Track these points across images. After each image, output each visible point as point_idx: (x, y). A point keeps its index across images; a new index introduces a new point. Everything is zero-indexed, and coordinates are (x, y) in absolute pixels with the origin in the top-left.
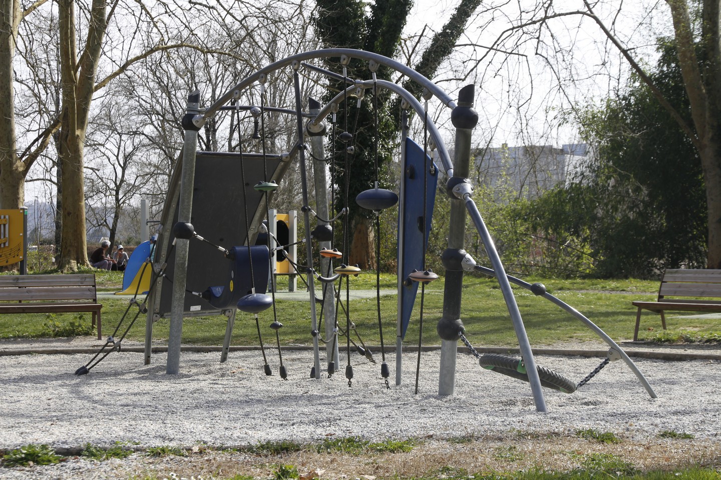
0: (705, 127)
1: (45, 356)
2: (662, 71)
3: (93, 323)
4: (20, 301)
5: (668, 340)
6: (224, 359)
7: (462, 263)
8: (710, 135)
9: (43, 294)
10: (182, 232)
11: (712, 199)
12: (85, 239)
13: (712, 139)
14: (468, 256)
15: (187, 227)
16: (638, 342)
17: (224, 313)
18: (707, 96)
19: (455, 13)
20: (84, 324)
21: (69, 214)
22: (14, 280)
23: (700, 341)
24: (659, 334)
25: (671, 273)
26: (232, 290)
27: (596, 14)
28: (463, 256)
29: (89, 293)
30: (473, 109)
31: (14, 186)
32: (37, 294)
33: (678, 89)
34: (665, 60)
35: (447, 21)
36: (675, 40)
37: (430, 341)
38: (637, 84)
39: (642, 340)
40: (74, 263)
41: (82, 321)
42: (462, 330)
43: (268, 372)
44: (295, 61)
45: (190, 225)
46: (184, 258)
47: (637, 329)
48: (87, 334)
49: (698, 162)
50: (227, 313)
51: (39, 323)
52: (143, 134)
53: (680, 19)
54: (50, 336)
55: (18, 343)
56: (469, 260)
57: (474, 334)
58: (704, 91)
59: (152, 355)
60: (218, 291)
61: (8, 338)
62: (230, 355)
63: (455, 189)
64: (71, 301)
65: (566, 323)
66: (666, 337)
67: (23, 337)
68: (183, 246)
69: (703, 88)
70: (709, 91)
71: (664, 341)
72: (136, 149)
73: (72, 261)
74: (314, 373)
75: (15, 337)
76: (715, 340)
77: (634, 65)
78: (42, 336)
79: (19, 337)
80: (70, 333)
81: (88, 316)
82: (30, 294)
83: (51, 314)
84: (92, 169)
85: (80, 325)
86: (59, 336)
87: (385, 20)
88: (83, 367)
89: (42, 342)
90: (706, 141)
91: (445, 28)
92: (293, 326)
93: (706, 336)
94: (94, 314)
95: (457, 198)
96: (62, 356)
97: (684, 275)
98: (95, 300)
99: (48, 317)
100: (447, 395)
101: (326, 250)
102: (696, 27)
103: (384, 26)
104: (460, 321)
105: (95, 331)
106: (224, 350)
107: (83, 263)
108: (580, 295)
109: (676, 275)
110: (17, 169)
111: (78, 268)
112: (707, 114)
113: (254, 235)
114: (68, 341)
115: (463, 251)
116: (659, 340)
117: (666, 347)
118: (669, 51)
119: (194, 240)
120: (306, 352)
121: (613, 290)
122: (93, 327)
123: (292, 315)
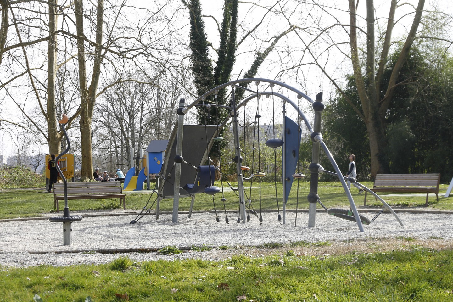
0: (368, 114)
1: (107, 217)
2: (348, 89)
3: (121, 203)
4: (88, 194)
5: (379, 205)
6: (190, 217)
7: (319, 169)
8: (371, 117)
9: (98, 190)
10: (179, 160)
11: (372, 146)
12: (92, 168)
13: (372, 119)
14: (321, 166)
15: (180, 157)
16: (365, 206)
17: (190, 196)
18: (369, 100)
19: (253, 64)
20: (117, 204)
21: (85, 157)
22: (85, 184)
23: (394, 205)
24: (374, 202)
25: (379, 176)
26: (199, 185)
27: (319, 64)
28: (319, 167)
29: (118, 189)
30: (322, 103)
31: (56, 145)
32: (96, 190)
33: (355, 97)
34: (349, 85)
35: (250, 68)
36: (354, 75)
37: (273, 208)
38: (338, 95)
39: (368, 205)
40: (87, 179)
41: (116, 202)
42: (318, 198)
43: (218, 221)
44: (232, 84)
45: (181, 156)
46: (179, 171)
47: (365, 201)
48: (118, 208)
49: (366, 129)
50: (191, 196)
51: (95, 203)
52: (101, 121)
53: (356, 66)
54: (102, 209)
55: (89, 212)
56: (321, 168)
57: (292, 205)
58: (368, 98)
59: (159, 215)
60: (191, 186)
61: (84, 210)
62: (192, 215)
63: (315, 138)
64: (104, 194)
65: (330, 199)
66: (378, 204)
67: (91, 209)
68: (178, 166)
69: (367, 96)
70: (370, 98)
71: (378, 206)
72: (97, 128)
73: (87, 178)
74: (238, 221)
75: (87, 210)
76: (400, 205)
77: (337, 87)
78: (99, 209)
79: (89, 209)
80: (111, 208)
81: (118, 200)
82: (93, 190)
83: (102, 199)
84: (76, 138)
85: (115, 204)
86: (106, 209)
87: (223, 68)
88: (134, 220)
89: (99, 211)
90: (369, 120)
91: (249, 71)
92: (208, 203)
93: (396, 203)
94: (121, 199)
95: (316, 141)
96: (114, 217)
97: (385, 177)
98: (121, 193)
99: (101, 200)
100: (312, 227)
101: (242, 167)
102: (363, 70)
103: (223, 70)
104: (317, 195)
105: (122, 207)
106: (190, 213)
107: (92, 179)
108: (327, 188)
109: (381, 177)
110: (57, 137)
111: (90, 181)
112: (370, 108)
113: (204, 161)
114: (111, 211)
115: (318, 164)
116: (375, 205)
117: (379, 208)
118: (351, 80)
119: (183, 163)
120: (222, 213)
121: (336, 186)
122: (120, 205)
123: (206, 198)
